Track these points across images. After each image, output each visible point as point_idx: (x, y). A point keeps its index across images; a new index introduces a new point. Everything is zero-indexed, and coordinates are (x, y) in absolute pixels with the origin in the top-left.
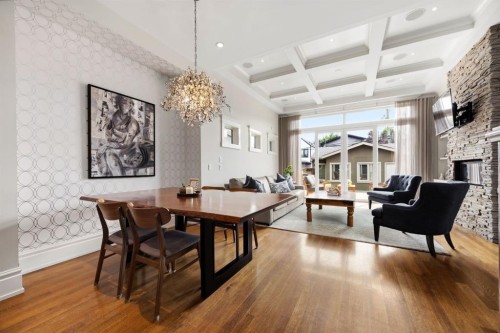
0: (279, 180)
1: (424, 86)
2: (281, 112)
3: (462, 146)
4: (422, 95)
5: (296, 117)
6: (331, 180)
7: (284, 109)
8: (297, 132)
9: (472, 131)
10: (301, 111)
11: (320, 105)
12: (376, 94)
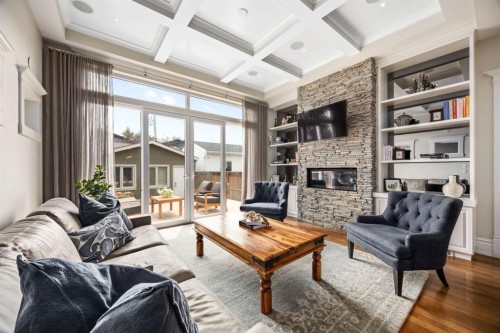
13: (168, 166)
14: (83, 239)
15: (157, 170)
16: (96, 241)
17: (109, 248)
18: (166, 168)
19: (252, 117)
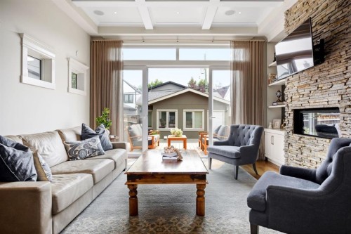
0: (84, 135)
1: (257, 28)
2: (95, 32)
3: (307, 92)
4: (254, 38)
5: (117, 44)
6: (158, 129)
7: (99, 28)
8: (118, 66)
9: (321, 74)
10: (123, 35)
11: (149, 31)
12: (213, 29)
13: (203, 110)
14: (71, 146)
15: (193, 114)
16: (77, 149)
17: (83, 154)
18: (201, 112)
19: (242, 55)
